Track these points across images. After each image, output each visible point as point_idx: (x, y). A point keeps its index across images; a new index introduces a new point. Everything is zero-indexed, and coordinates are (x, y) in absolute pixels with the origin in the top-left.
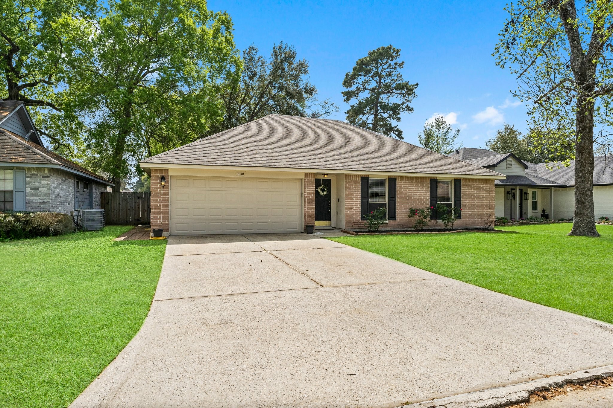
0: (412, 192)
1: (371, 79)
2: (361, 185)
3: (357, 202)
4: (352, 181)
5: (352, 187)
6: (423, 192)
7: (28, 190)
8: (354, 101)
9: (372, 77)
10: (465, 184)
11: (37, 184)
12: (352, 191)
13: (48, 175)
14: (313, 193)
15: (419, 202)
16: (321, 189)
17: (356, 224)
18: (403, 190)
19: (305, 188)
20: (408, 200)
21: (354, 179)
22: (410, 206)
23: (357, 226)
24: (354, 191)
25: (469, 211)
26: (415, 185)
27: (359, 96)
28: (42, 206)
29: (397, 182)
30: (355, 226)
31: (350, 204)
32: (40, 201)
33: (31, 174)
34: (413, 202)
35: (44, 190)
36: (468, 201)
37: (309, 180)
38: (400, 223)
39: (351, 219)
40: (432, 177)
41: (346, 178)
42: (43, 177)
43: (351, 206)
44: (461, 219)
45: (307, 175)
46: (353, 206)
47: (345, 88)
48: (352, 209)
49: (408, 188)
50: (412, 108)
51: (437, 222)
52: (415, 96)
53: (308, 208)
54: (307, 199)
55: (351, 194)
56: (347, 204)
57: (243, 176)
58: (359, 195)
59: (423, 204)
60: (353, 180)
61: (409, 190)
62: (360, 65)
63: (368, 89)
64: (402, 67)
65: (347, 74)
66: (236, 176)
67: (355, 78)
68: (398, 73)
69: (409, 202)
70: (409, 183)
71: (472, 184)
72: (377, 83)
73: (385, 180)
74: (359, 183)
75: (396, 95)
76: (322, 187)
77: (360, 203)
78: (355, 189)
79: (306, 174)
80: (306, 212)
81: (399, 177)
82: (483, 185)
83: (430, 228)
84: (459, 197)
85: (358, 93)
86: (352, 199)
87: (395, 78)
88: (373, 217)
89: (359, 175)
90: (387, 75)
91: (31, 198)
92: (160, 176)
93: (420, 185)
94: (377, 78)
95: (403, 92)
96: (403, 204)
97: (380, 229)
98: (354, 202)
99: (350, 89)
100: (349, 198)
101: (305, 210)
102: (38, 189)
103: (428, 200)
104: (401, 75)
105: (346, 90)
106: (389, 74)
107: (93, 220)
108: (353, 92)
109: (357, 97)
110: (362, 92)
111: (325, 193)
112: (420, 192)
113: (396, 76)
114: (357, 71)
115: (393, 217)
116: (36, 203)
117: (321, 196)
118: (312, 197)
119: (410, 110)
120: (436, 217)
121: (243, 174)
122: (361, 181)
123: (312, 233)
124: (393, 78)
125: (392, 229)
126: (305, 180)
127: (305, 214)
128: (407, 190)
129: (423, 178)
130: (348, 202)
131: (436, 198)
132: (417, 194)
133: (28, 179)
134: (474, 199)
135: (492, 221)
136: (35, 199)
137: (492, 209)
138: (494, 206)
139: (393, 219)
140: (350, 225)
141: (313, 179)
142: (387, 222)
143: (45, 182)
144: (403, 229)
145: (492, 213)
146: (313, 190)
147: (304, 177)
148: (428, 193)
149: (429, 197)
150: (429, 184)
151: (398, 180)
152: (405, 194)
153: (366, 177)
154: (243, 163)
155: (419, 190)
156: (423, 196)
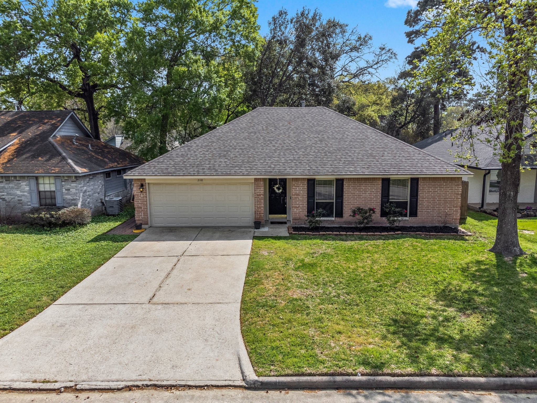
0: (361, 192)
2: (308, 187)
3: (304, 201)
4: (298, 183)
5: (299, 188)
6: (374, 192)
7: (64, 190)
8: (420, 42)
10: (424, 183)
11: (69, 186)
12: (298, 192)
13: (75, 180)
14: (262, 194)
15: (368, 201)
16: (277, 188)
18: (351, 190)
19: (255, 190)
20: (357, 199)
21: (301, 182)
22: (357, 204)
23: (303, 222)
25: (426, 210)
26: (365, 185)
28: (73, 201)
29: (345, 183)
30: (301, 222)
32: (72, 198)
33: (65, 180)
34: (362, 201)
35: (73, 191)
36: (427, 199)
37: (258, 184)
38: (347, 220)
39: (297, 216)
40: (384, 178)
41: (293, 181)
42: (72, 181)
43: (297, 205)
45: (256, 180)
48: (298, 207)
49: (357, 188)
53: (257, 207)
54: (257, 199)
55: (298, 195)
58: (305, 196)
61: (357, 190)
65: (409, 12)
66: (197, 182)
67: (421, 14)
70: (357, 183)
73: (334, 181)
74: (305, 185)
76: (277, 186)
77: (306, 202)
78: (302, 190)
79: (255, 178)
80: (256, 210)
81: (346, 178)
82: (446, 183)
83: (380, 225)
84: (416, 195)
86: (299, 199)
89: (305, 179)
91: (66, 196)
92: (140, 183)
93: (370, 185)
96: (351, 203)
97: (326, 225)
100: (296, 198)
102: (69, 190)
103: (379, 199)
105: (409, 29)
107: (112, 207)
109: (425, 36)
111: (281, 191)
112: (370, 192)
115: (340, 214)
116: (69, 200)
117: (277, 193)
118: (261, 197)
120: (388, 215)
121: (202, 181)
122: (308, 183)
125: (339, 226)
126: (255, 183)
128: (355, 190)
129: (374, 179)
130: (295, 201)
131: (388, 197)
132: (366, 194)
133: (63, 183)
134: (434, 198)
135: (456, 219)
136: (69, 197)
137: (456, 207)
138: (459, 204)
139: (340, 217)
140: (297, 221)
141: (262, 183)
142: (333, 219)
143: (73, 185)
144: (350, 226)
145: (456, 211)
146: (262, 192)
147: (253, 181)
148: (379, 192)
149: (380, 196)
150: (381, 184)
151: (346, 181)
152: (353, 194)
153: (313, 179)
154: (201, 172)
155: (369, 190)
156: (373, 195)
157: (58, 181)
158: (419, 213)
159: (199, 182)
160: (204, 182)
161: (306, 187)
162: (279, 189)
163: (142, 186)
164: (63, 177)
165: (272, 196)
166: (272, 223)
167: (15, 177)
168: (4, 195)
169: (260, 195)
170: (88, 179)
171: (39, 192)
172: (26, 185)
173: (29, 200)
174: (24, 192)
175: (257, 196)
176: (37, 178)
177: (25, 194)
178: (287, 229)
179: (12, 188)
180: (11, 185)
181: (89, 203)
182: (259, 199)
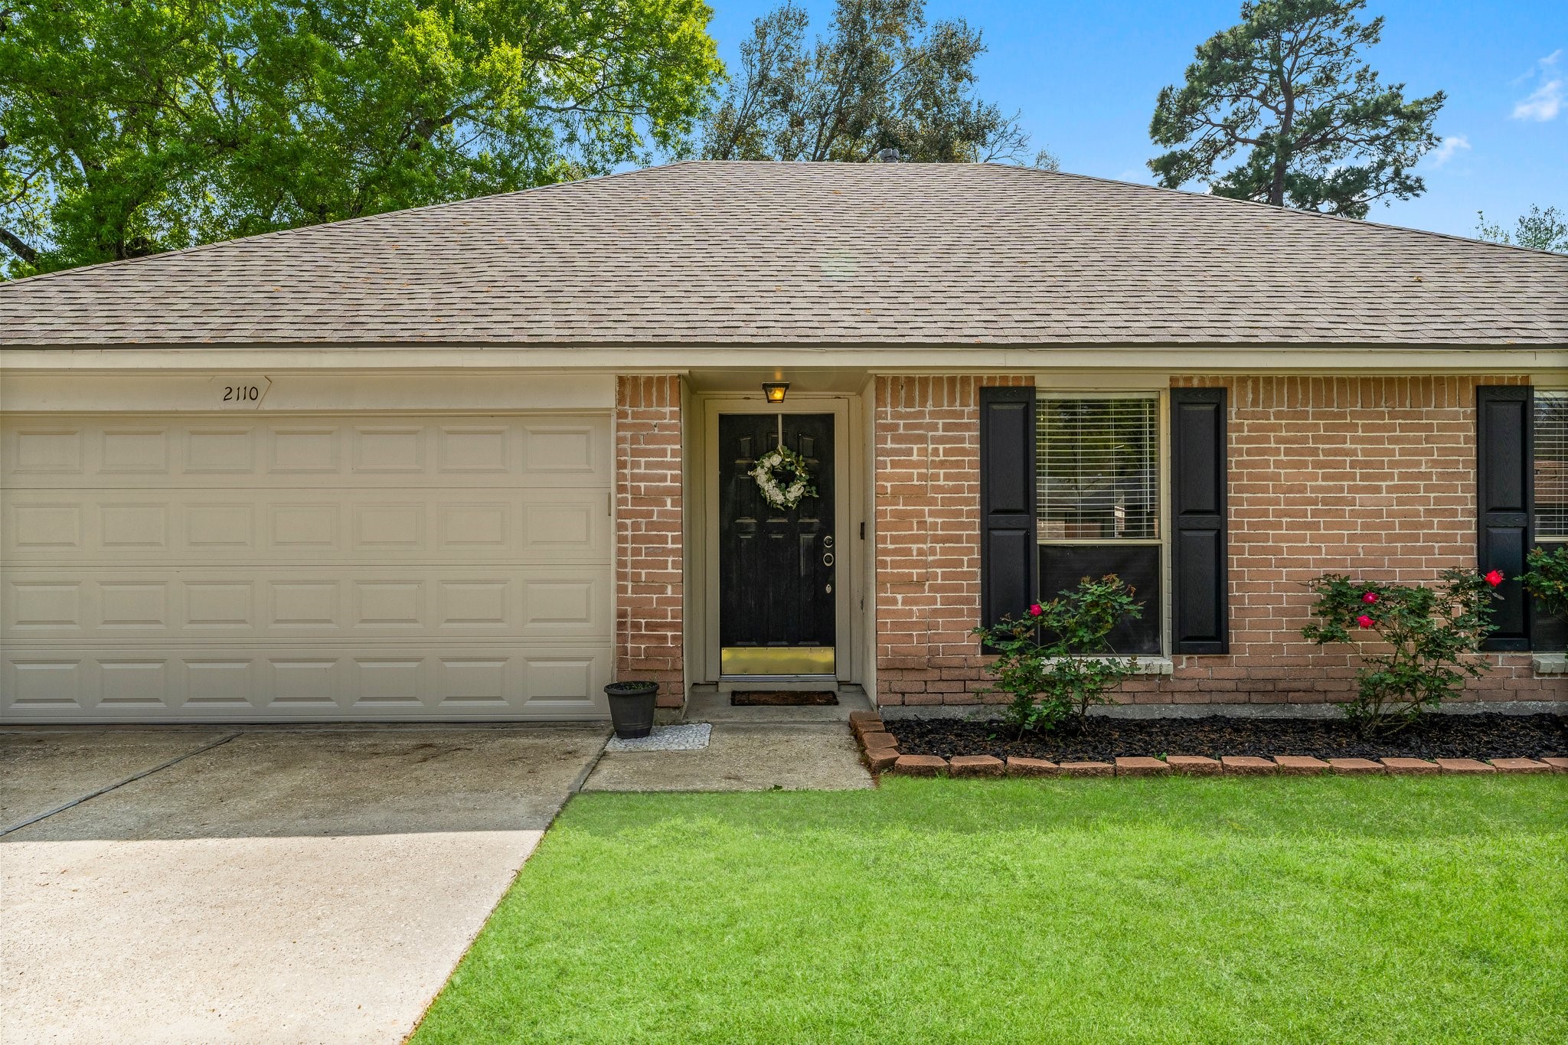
0: (1343, 477)
1: (1257, 104)
2: (985, 440)
3: (958, 539)
4: (921, 414)
5: (923, 452)
6: (1427, 476)
9: (1262, 98)
12: (921, 477)
14: (669, 491)
15: (1392, 539)
16: (773, 472)
17: (945, 674)
18: (1278, 464)
19: (621, 465)
20: (1315, 526)
21: (938, 403)
22: (1325, 562)
23: (958, 686)
24: (936, 477)
26: (1366, 428)
27: (1213, 169)
29: (1233, 411)
30: (942, 687)
31: (909, 552)
34: (1352, 538)
37: (643, 415)
38: (1260, 674)
39: (915, 645)
40: (1489, 373)
41: (880, 401)
43: (915, 564)
45: (630, 386)
46: (925, 565)
47: (1160, 145)
48: (920, 584)
49: (1314, 452)
50: (1418, 180)
51: (1533, 669)
52: (1432, 141)
53: (636, 578)
54: (636, 527)
55: (917, 495)
56: (886, 552)
57: (251, 405)
58: (967, 501)
59: (1429, 551)
60: (929, 407)
61: (1318, 465)
62: (1209, 57)
63: (1245, 141)
64: (1376, 41)
65: (1164, 96)
66: (217, 404)
67: (1195, 109)
68: (1360, 67)
69: (1324, 539)
70: (1316, 416)
72: (1278, 112)
73: (1153, 404)
74: (967, 427)
75: (1356, 149)
76: (776, 460)
77: (976, 546)
78: (942, 464)
79: (621, 380)
80: (629, 602)
81: (1244, 375)
83: (1482, 707)
85: (1209, 162)
86: (922, 524)
87: (1351, 87)
88: (1048, 639)
89: (965, 380)
90: (1318, 82)
93: (1403, 428)
94: (1281, 98)
95: (1383, 132)
96: (1276, 551)
97: (1120, 706)
98: (936, 539)
99: (1178, 147)
100: (902, 517)
101: (621, 589)
103: (1462, 525)
104: (1374, 75)
105: (1161, 151)
106: (1327, 79)
108: (1186, 156)
109: (1208, 173)
110: (1224, 153)
111: (796, 491)
112: (1403, 476)
113: (1353, 79)
114: (1200, 79)
115: (1205, 632)
117: (768, 508)
118: (661, 514)
119: (1410, 189)
120: (1526, 633)
121: (252, 393)
122: (985, 415)
123: (645, 733)
124: (1341, 88)
125: (1202, 712)
126: (622, 415)
127: (622, 614)
128: (1304, 464)
129: (1426, 384)
130: (895, 540)
131: (1524, 508)
132: (1378, 489)
139: (1209, 651)
140: (909, 682)
141: (669, 413)
142: (1164, 663)
144: (1276, 713)
146: (670, 477)
147: (609, 401)
148: (1463, 476)
149: (1472, 506)
150: (1471, 422)
151: (1242, 398)
152: (1290, 490)
153: (1018, 389)
154: (246, 330)
155: (1393, 464)
156: (1425, 501)
159: (233, 405)
160: (268, 404)
161: (970, 441)
162: (783, 477)
165: (744, 529)
166: (740, 699)
169: (655, 497)
175: (632, 503)
178: (845, 736)
182: (651, 526)
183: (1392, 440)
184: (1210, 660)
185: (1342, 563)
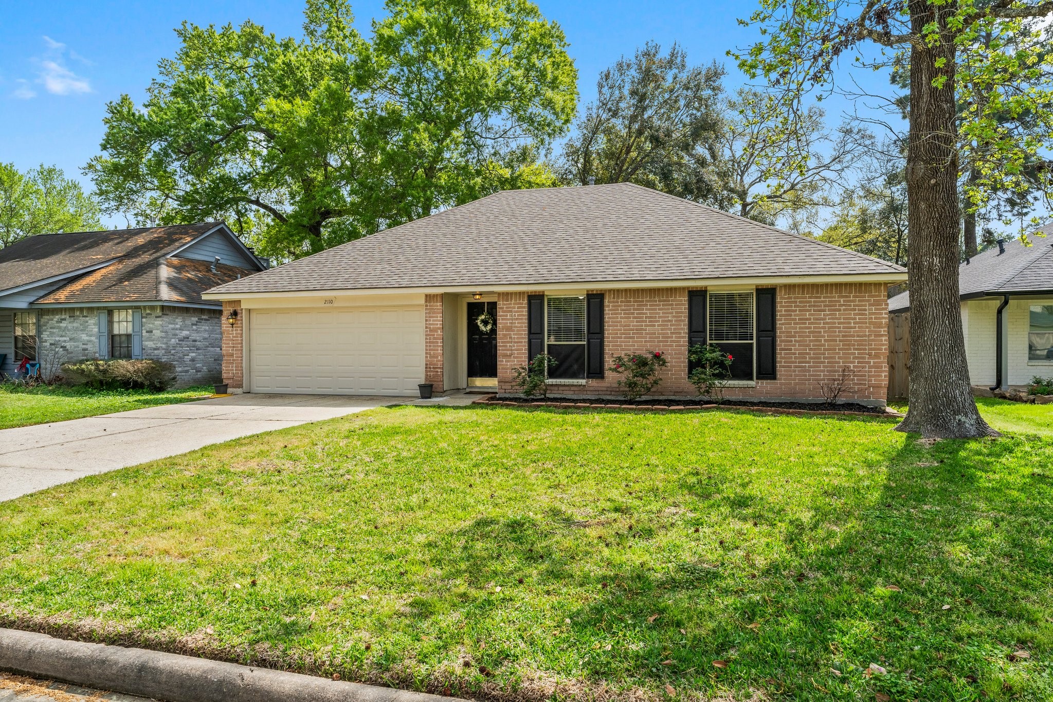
0: (642, 322)
2: (529, 311)
3: (521, 342)
4: (511, 304)
5: (511, 315)
6: (672, 321)
7: (144, 333)
10: (790, 298)
11: (152, 325)
12: (510, 323)
13: (160, 314)
14: (439, 328)
15: (659, 342)
16: (483, 321)
18: (621, 318)
19: (426, 320)
20: (633, 338)
21: (515, 300)
24: (515, 323)
25: (800, 362)
26: (651, 305)
28: (156, 352)
29: (606, 301)
30: (517, 387)
31: (507, 346)
32: (154, 346)
33: (147, 313)
34: (646, 342)
35: (157, 333)
36: (799, 336)
37: (432, 306)
38: (613, 386)
39: (509, 374)
40: (693, 287)
41: (499, 300)
42: (157, 317)
43: (508, 350)
44: (774, 378)
45: (429, 298)
46: (512, 350)
47: (898, 89)
48: (510, 356)
49: (633, 314)
53: (430, 354)
54: (430, 339)
55: (509, 329)
56: (500, 346)
57: (331, 305)
58: (524, 330)
59: (671, 346)
60: (513, 302)
61: (634, 318)
66: (323, 305)
69: (636, 342)
70: (635, 302)
71: (810, 297)
73: (580, 299)
74: (524, 307)
77: (526, 344)
78: (517, 319)
79: (426, 296)
80: (429, 361)
81: (610, 291)
82: (846, 297)
83: (689, 398)
84: (770, 328)
86: (511, 338)
89: (524, 293)
91: (147, 343)
92: (232, 310)
93: (663, 305)
96: (621, 346)
97: (570, 395)
98: (515, 342)
100: (505, 335)
101: (426, 357)
102: (151, 332)
103: (683, 337)
112: (663, 321)
115: (597, 372)
116: (151, 349)
117: (482, 333)
118: (436, 335)
121: (331, 302)
122: (529, 304)
123: (429, 398)
125: (597, 397)
126: (426, 306)
127: (426, 364)
128: (630, 318)
129: (671, 290)
130: (503, 342)
131: (704, 331)
132: (654, 325)
133: (144, 320)
134: (817, 334)
135: (878, 387)
136: (150, 344)
137: (877, 356)
138: (885, 349)
139: (598, 378)
140: (507, 386)
141: (438, 305)
142: (584, 381)
143: (158, 322)
144: (620, 398)
145: (877, 366)
146: (439, 324)
147: (423, 301)
148: (683, 321)
149: (687, 331)
150: (687, 303)
151: (610, 296)
152: (625, 326)
153: (539, 295)
154: (329, 284)
155: (659, 317)
156: (670, 329)
157: (138, 315)
158: (781, 370)
159: (327, 305)
160: (335, 305)
161: (525, 312)
162: (485, 323)
163: (235, 314)
164: (145, 307)
165: (475, 339)
167: (81, 309)
168: (65, 341)
169: (435, 330)
170: (195, 319)
171: (113, 336)
172: (94, 324)
173: (97, 350)
174: (91, 336)
175: (429, 331)
176: (110, 312)
177: (93, 338)
179: (77, 329)
180: (75, 325)
181: (193, 360)
182: (434, 338)
183: (660, 309)
184: (598, 381)
185: (642, 350)
